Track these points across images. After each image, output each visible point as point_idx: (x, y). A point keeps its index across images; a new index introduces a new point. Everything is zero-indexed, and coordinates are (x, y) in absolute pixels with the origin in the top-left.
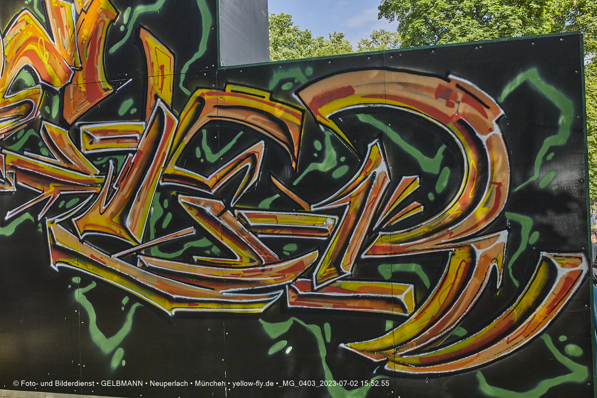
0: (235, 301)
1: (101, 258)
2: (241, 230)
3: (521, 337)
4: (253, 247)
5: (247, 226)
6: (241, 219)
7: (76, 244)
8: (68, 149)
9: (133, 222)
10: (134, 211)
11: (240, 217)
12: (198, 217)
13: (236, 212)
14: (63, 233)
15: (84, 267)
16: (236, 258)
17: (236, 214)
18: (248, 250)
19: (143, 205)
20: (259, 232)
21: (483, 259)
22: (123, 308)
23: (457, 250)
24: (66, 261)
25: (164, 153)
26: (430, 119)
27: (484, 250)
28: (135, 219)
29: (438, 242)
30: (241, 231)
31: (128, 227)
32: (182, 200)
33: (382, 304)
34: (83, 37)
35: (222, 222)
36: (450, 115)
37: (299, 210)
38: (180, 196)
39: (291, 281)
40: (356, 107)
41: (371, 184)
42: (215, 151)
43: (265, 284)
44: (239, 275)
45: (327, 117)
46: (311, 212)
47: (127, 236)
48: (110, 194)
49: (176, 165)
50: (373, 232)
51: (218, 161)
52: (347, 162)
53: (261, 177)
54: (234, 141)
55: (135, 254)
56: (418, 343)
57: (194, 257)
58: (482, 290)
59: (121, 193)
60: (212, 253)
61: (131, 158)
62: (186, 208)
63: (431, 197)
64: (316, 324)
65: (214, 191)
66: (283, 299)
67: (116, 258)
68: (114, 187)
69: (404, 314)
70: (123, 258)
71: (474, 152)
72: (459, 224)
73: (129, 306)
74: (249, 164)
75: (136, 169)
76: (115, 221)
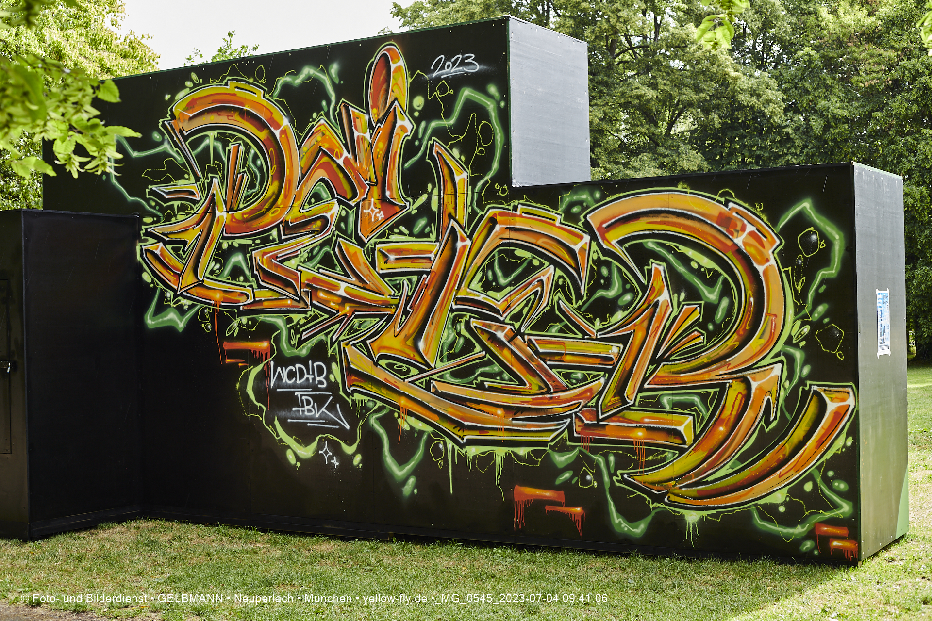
0: (524, 429)
1: (395, 382)
3: (792, 472)
4: (542, 374)
5: (536, 352)
6: (531, 345)
7: (371, 367)
8: (363, 268)
9: (426, 346)
10: (428, 334)
11: (530, 343)
12: (489, 342)
13: (526, 337)
14: (358, 355)
15: (377, 391)
16: (525, 385)
17: (526, 340)
18: (537, 377)
19: (436, 329)
20: (548, 358)
21: (758, 391)
22: (416, 435)
23: (734, 382)
24: (360, 384)
25: (458, 275)
26: (710, 247)
27: (759, 383)
28: (429, 342)
29: (716, 373)
30: (531, 358)
31: (421, 351)
32: (475, 324)
33: (662, 435)
34: (378, 150)
35: (513, 348)
36: (729, 243)
37: (586, 337)
38: (472, 320)
39: (577, 410)
40: (641, 233)
41: (655, 312)
42: (506, 275)
43: (552, 412)
44: (527, 402)
45: (614, 242)
46: (597, 339)
47: (420, 360)
48: (404, 317)
49: (468, 287)
50: (655, 361)
51: (510, 284)
52: (632, 290)
53: (550, 303)
54: (525, 265)
55: (428, 378)
56: (697, 475)
57: (485, 383)
58: (756, 423)
59: (416, 315)
60: (502, 379)
61: (425, 279)
62: (478, 332)
63: (711, 327)
64: (601, 454)
65: (505, 315)
66: (570, 427)
67: (409, 382)
68: (408, 308)
69: (683, 446)
70: (416, 383)
71: (751, 282)
72: (736, 355)
73: (421, 433)
74: (539, 289)
75: (430, 291)
76: (409, 344)
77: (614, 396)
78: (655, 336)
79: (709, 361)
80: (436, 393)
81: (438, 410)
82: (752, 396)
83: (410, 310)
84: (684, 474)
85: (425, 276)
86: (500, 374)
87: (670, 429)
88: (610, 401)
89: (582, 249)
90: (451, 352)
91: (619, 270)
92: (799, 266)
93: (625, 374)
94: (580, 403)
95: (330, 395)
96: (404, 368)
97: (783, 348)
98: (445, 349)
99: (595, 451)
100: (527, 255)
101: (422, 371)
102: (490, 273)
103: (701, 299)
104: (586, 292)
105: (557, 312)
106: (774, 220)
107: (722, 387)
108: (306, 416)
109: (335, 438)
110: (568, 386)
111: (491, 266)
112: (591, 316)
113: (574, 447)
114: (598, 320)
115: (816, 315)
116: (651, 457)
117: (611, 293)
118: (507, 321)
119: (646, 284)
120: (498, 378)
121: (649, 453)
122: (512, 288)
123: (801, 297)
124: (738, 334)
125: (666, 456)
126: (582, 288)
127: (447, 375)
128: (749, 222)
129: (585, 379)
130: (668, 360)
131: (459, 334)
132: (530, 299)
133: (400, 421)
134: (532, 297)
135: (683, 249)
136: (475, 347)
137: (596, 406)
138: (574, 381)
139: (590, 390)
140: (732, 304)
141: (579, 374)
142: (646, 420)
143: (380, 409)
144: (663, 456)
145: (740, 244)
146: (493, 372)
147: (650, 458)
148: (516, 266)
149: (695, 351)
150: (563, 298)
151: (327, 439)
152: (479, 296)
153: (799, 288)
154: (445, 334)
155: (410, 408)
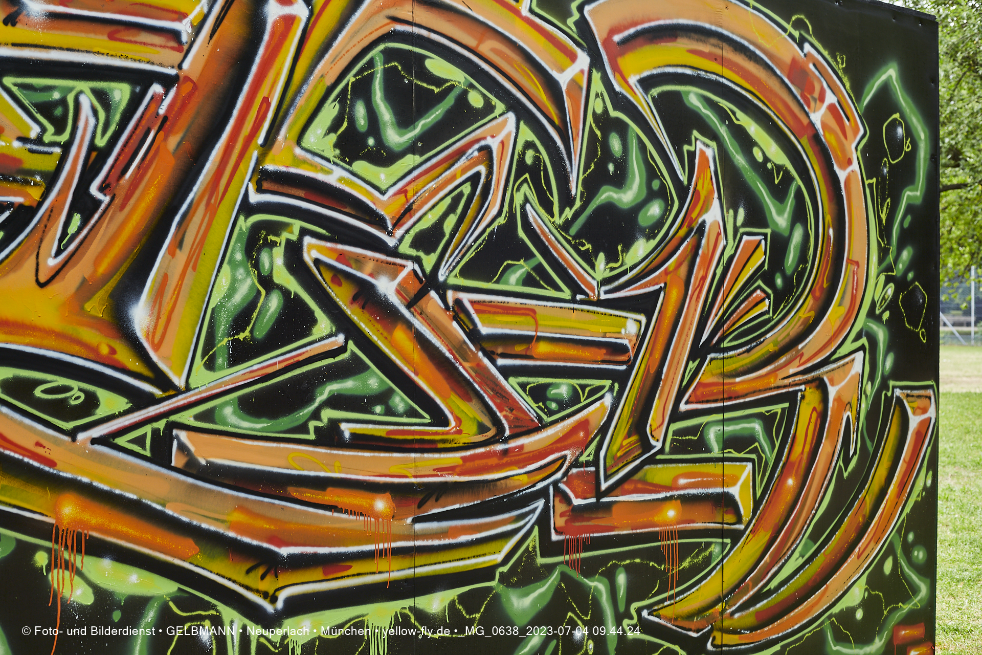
0: (442, 542)
1: (38, 444)
2: (461, 347)
3: (872, 544)
4: (485, 392)
5: (473, 334)
6: (462, 316)
9: (158, 318)
10: (164, 280)
11: (458, 311)
12: (356, 308)
13: (450, 295)
16: (446, 423)
17: (451, 303)
18: (474, 401)
19: (193, 262)
20: (500, 351)
21: (836, 403)
22: (116, 615)
23: (808, 389)
25: (266, 101)
26: (780, 123)
27: (838, 387)
28: (166, 308)
29: (784, 372)
30: (459, 348)
31: (140, 333)
32: (315, 254)
33: (707, 509)
35: (418, 323)
36: (805, 121)
37: (579, 297)
38: (307, 240)
39: (559, 475)
40: (680, 70)
41: (697, 246)
42: (404, 121)
43: (507, 488)
44: (451, 470)
45: (633, 80)
46: (600, 303)
47: (135, 364)
48: (77, 219)
49: (299, 141)
50: (698, 352)
51: (412, 149)
52: (662, 194)
53: (506, 208)
54: (449, 101)
55: (161, 425)
56: (756, 582)
57: (344, 426)
58: (833, 464)
59: (121, 216)
60: (390, 411)
61: (157, 100)
62: (325, 279)
63: (779, 281)
64: (602, 574)
65: (399, 233)
66: (543, 522)
67: (94, 441)
68: (94, 190)
69: (737, 527)
70: (121, 441)
71: (830, 200)
72: (811, 337)
73: (137, 604)
74: (482, 169)
75: (173, 142)
76: (93, 313)
77: (629, 435)
78: (698, 297)
79: (776, 348)
80: (192, 469)
81: (195, 523)
82: (829, 413)
83: (99, 196)
84: (738, 586)
85: (157, 88)
86: (383, 397)
87: (718, 494)
88: (621, 447)
89: (574, 83)
90: (241, 336)
91: (642, 147)
92: (884, 177)
93: (649, 383)
94: (565, 457)
96: (75, 392)
97: (865, 323)
98: (222, 327)
99: (589, 568)
100: (456, 75)
101: (140, 400)
102: (360, 111)
103: (765, 225)
104: (580, 188)
105: (521, 233)
106: (858, 91)
107: (791, 398)
110: (540, 419)
111: (363, 89)
112: (588, 246)
113: (550, 568)
114: (601, 256)
115: (901, 266)
116: (688, 560)
117: (626, 197)
118: (405, 248)
119: (686, 183)
120: (378, 409)
121: (686, 550)
122: (418, 159)
123: (885, 231)
124: (814, 298)
125: (711, 553)
126: (573, 177)
127: (228, 411)
128: (829, 86)
129: (575, 398)
130: (717, 349)
131: (267, 282)
132: (461, 195)
133: (57, 577)
134: (467, 189)
135: (744, 120)
136: (313, 321)
137: (595, 463)
138: (554, 406)
139: (584, 425)
140: (806, 237)
141: (563, 388)
142: (682, 481)
144: (707, 553)
145: (818, 126)
146: (367, 392)
147: (686, 564)
148: (430, 101)
149: (757, 330)
150: (534, 199)
152: (329, 172)
153: (883, 217)
154: (224, 280)
155: (95, 529)
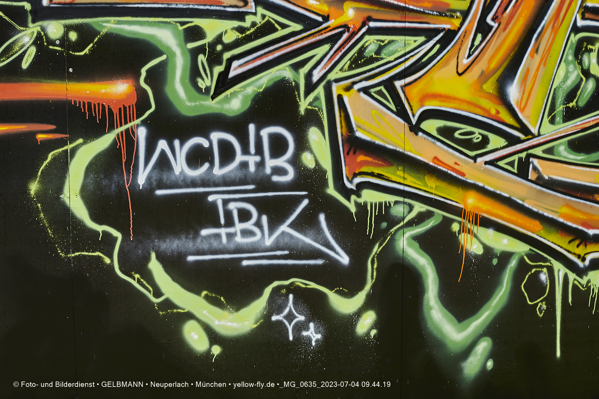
1: (456, 163)
7: (402, 135)
9: (524, 93)
10: (528, 71)
14: (374, 112)
15: (418, 184)
19: (544, 61)
22: (495, 262)
24: (377, 171)
28: (528, 87)
31: (513, 102)
47: (510, 120)
48: (479, 37)
55: (523, 155)
59: (504, 35)
67: (486, 163)
68: (489, 20)
70: (501, 163)
73: (506, 257)
76: (487, 90)
80: (540, 181)
81: (540, 212)
83: (492, 23)
90: (571, 105)
95: (303, 197)
96: (477, 135)
98: (560, 99)
101: (512, 140)
108: (238, 245)
109: (313, 285)
127: (562, 148)
131: (587, 73)
133: (464, 239)
143: (421, 218)
151: (291, 289)
154: (561, 72)
155: (485, 212)
